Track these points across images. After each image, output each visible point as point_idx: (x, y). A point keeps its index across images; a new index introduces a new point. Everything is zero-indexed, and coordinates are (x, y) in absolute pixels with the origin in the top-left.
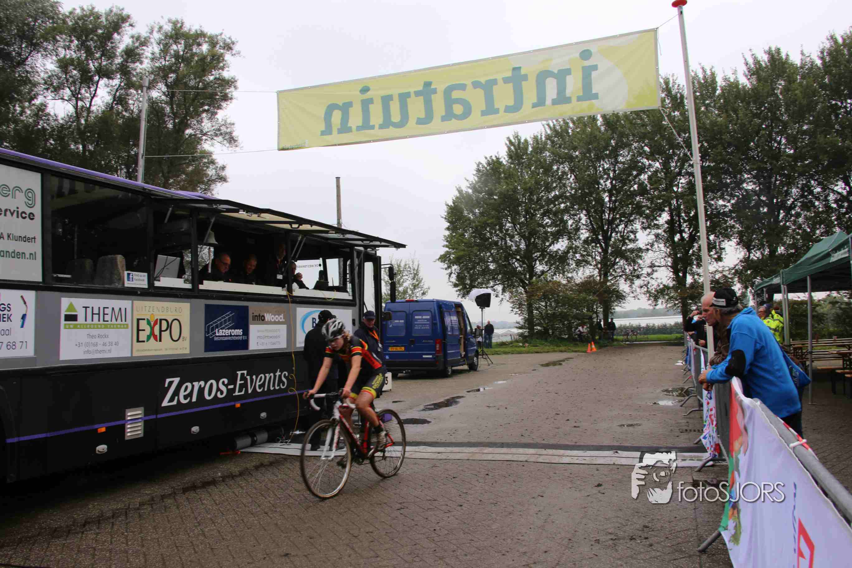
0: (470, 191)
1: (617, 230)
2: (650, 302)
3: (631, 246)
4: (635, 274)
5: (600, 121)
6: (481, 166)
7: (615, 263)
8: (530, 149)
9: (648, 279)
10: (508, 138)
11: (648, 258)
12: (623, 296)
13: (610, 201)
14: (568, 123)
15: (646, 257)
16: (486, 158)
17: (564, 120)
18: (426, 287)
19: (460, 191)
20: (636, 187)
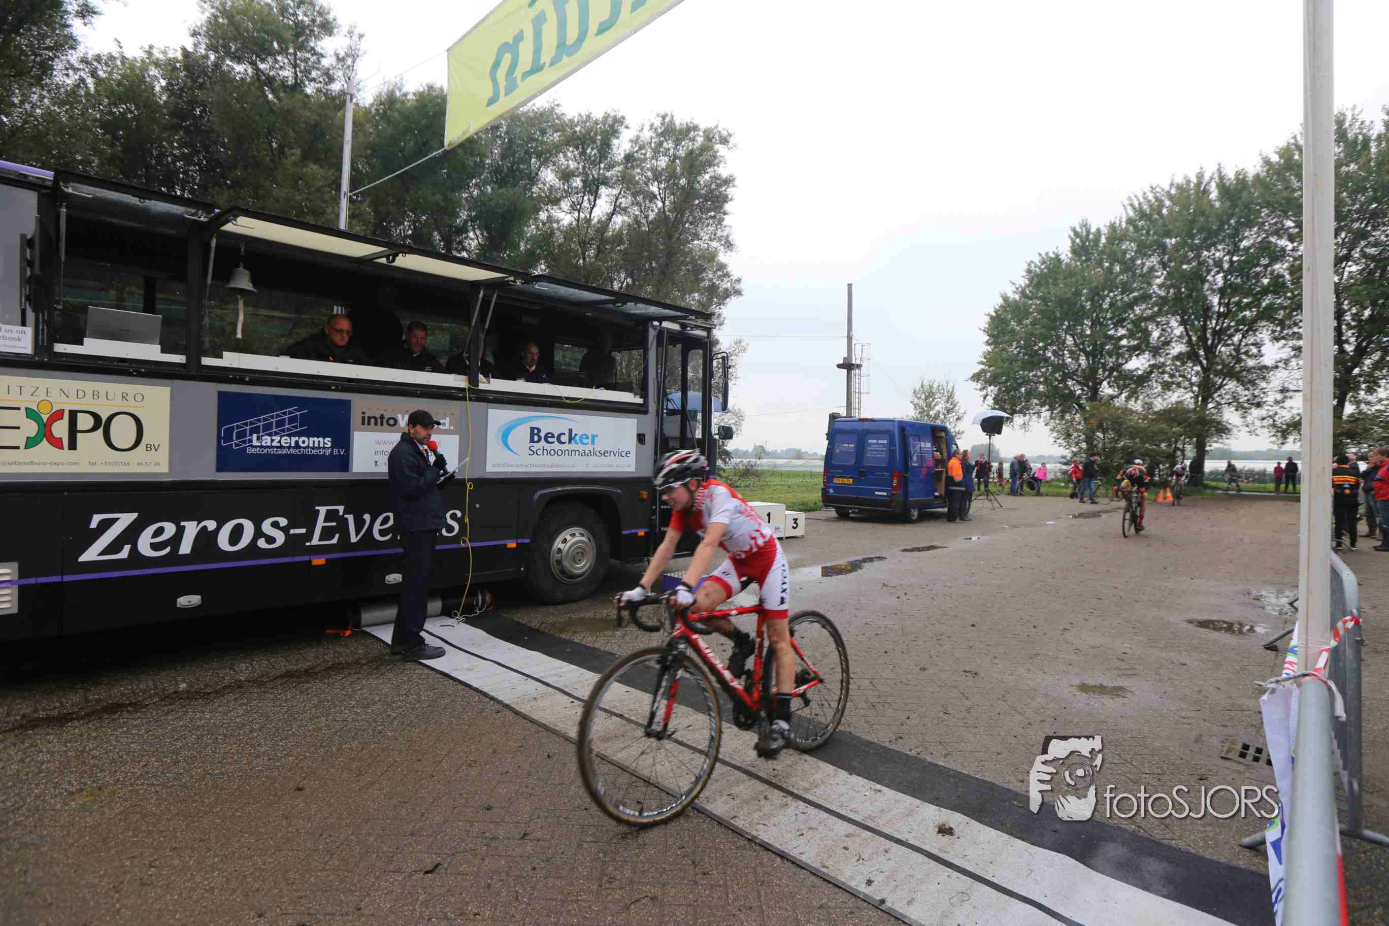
0: (1017, 297)
1: (1229, 342)
2: (1274, 439)
3: (1251, 363)
4: (1255, 401)
5: (1214, 194)
6: (1033, 265)
7: (1221, 386)
8: (1103, 240)
9: (1276, 408)
10: (1074, 230)
11: (1278, 379)
12: (1229, 430)
13: (1220, 304)
14: (1162, 201)
15: (1272, 378)
16: (1040, 255)
17: (1157, 199)
18: (961, 411)
19: (1005, 299)
20: (1266, 281)
